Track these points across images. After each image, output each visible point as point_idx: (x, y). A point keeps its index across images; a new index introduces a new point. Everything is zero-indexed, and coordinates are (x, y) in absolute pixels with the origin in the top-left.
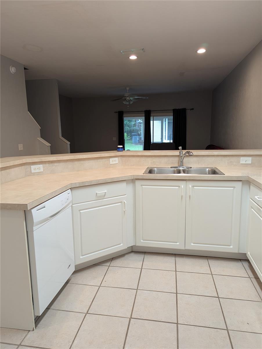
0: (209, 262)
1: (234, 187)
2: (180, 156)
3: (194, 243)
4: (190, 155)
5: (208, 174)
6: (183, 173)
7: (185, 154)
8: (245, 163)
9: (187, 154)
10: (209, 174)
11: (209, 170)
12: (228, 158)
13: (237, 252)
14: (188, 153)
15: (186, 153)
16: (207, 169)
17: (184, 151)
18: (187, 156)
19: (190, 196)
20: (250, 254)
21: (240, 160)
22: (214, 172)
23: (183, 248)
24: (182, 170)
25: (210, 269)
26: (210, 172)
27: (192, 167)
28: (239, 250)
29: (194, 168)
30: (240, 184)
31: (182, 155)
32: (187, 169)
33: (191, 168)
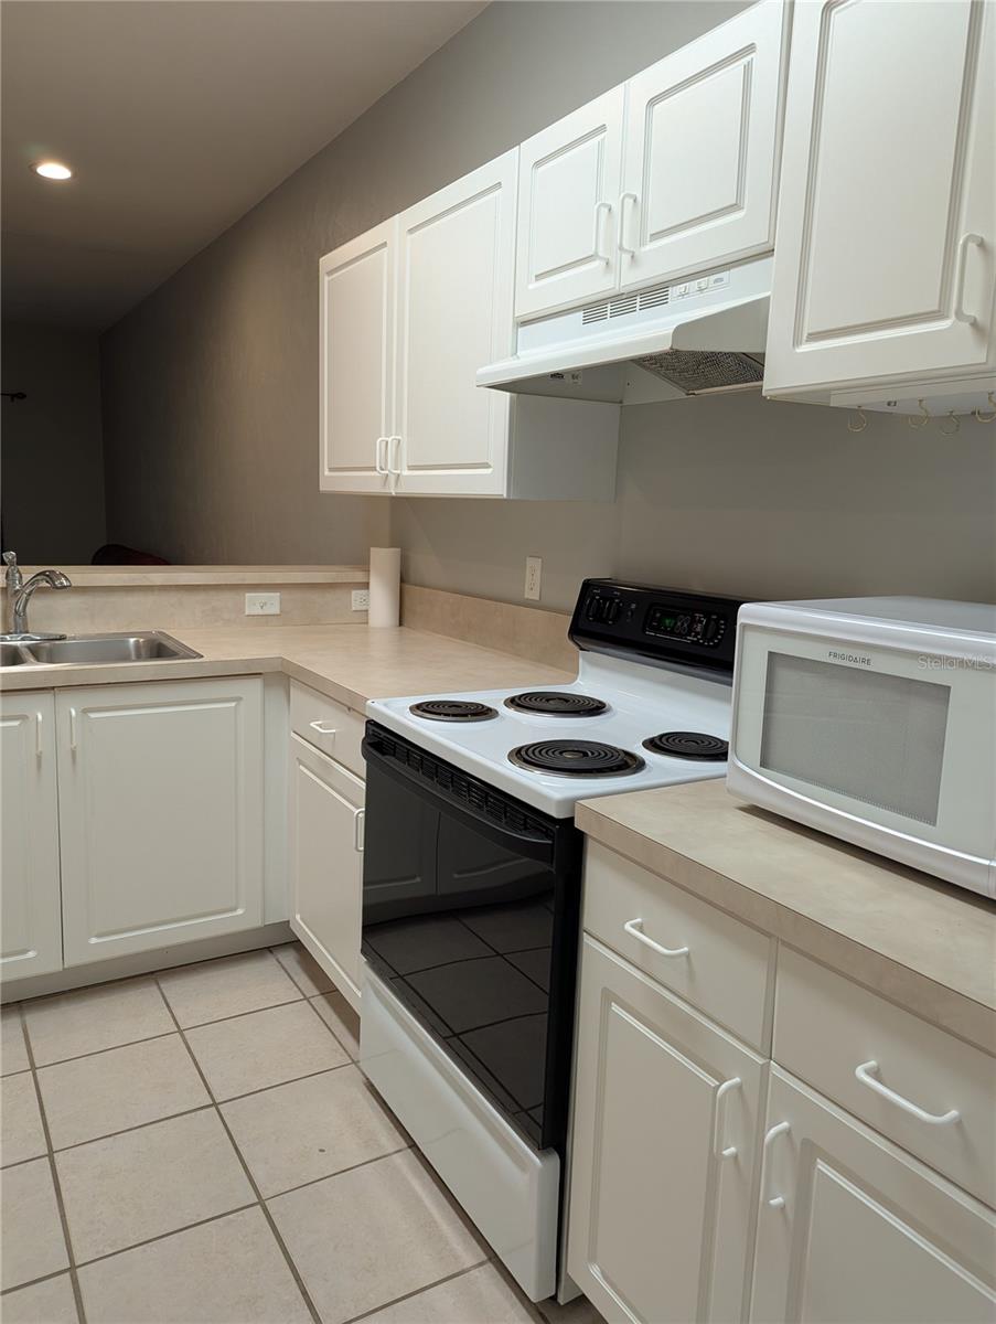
0: (164, 991)
1: (238, 699)
2: (10, 591)
3: (98, 936)
4: (57, 588)
5: (133, 657)
6: (32, 660)
7: (33, 581)
8: (261, 612)
9: (45, 584)
10: (139, 657)
11: (137, 642)
12: (201, 597)
13: (259, 924)
14: (49, 577)
15: (39, 578)
16: (132, 640)
17: (28, 572)
18: (42, 590)
19: (73, 753)
20: (302, 919)
21: (244, 603)
22: (158, 649)
23: (56, 967)
24: (27, 650)
25: (171, 1012)
26: (143, 651)
27: (68, 635)
28: (264, 919)
29: (74, 638)
30: (256, 685)
31: (17, 588)
32: (47, 644)
33: (62, 638)
